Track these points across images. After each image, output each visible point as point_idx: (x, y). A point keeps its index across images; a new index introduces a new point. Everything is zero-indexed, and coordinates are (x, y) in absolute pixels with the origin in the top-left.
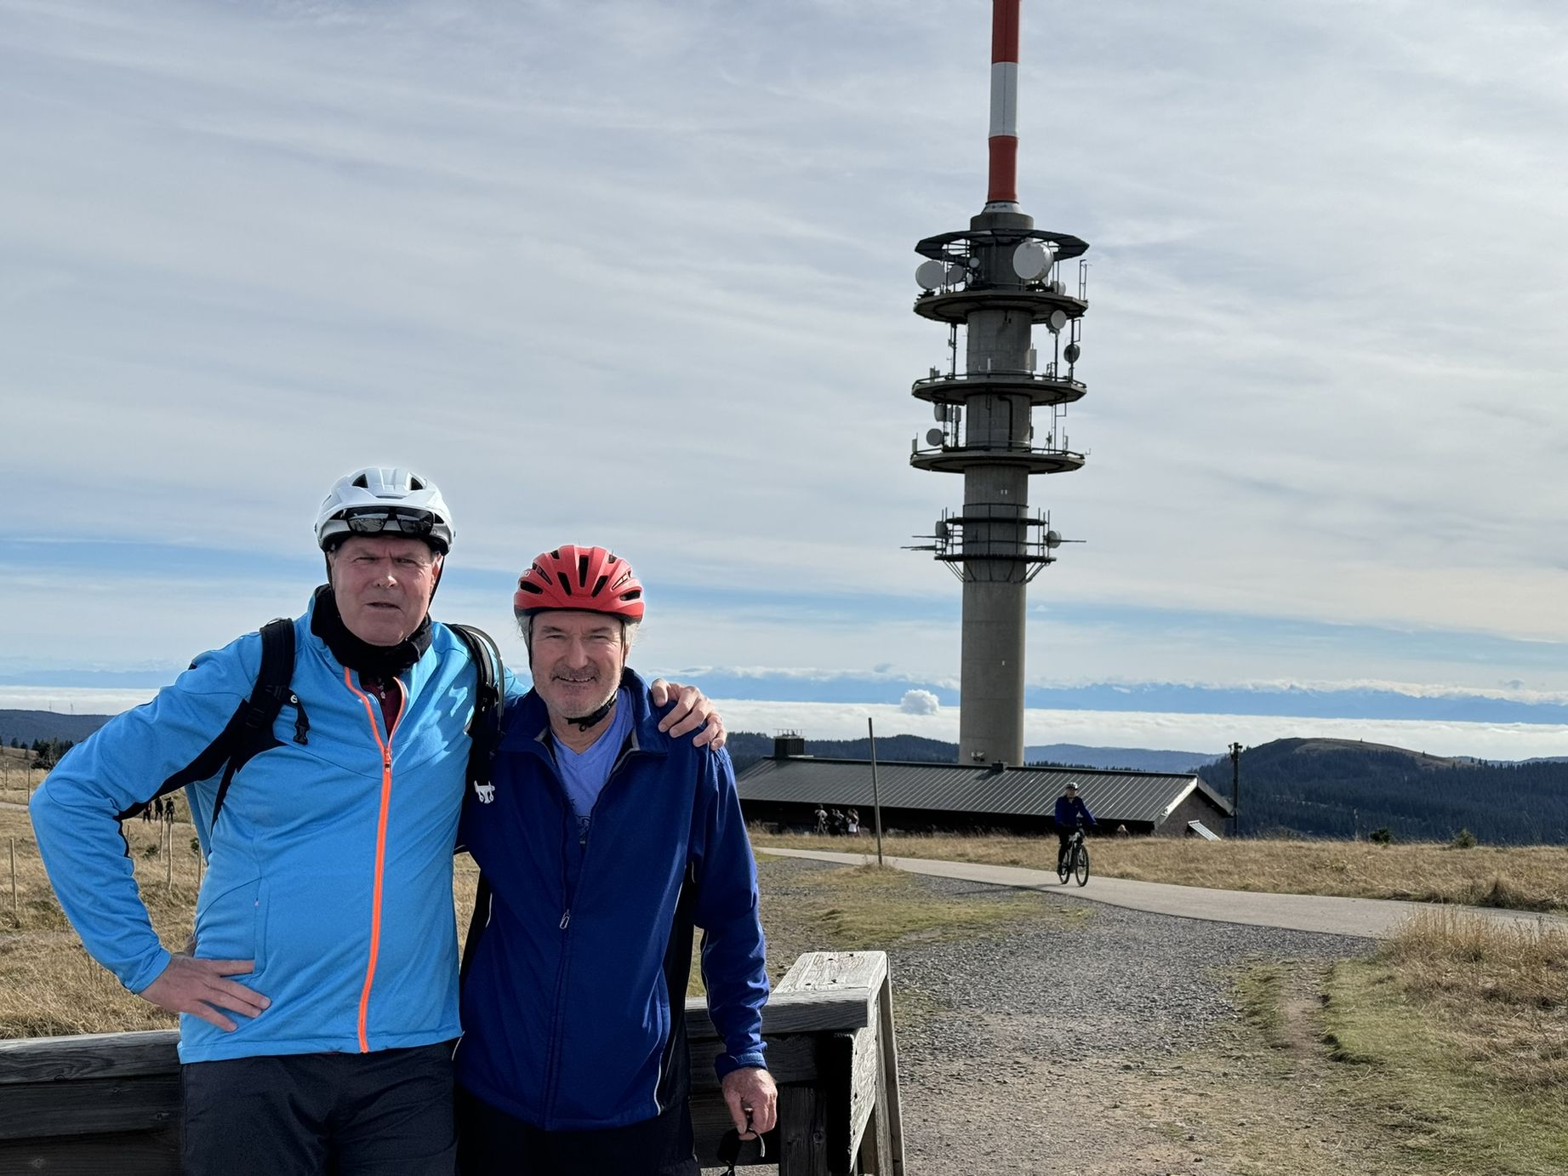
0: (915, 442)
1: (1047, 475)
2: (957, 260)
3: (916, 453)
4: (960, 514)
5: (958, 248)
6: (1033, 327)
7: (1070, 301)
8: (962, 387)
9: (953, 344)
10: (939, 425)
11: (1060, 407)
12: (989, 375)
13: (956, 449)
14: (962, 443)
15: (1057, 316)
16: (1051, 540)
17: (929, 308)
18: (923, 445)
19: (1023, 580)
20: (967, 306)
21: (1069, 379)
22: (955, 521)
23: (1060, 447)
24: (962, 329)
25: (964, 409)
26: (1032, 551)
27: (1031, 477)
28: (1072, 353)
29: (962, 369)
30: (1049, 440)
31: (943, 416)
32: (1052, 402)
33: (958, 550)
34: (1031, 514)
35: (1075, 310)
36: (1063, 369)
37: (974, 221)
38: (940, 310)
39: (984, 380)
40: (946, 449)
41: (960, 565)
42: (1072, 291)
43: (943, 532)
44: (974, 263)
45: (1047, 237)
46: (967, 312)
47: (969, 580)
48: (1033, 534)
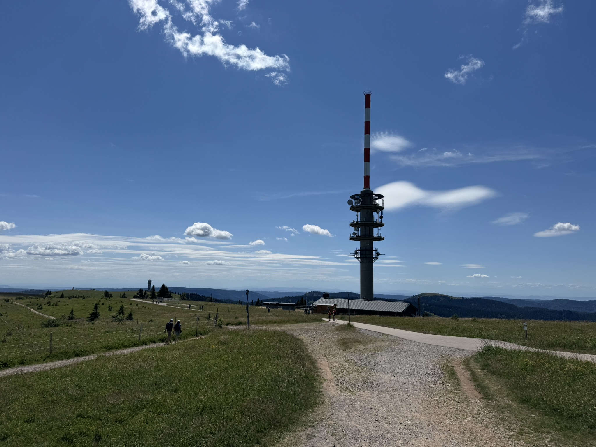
0: (350, 235)
1: (377, 241)
2: (358, 199)
3: (350, 237)
4: (359, 249)
5: (358, 197)
6: (373, 212)
7: (381, 207)
8: (359, 224)
9: (357, 216)
10: (355, 232)
11: (379, 228)
12: (365, 222)
13: (358, 236)
14: (360, 235)
15: (378, 210)
16: (378, 254)
17: (353, 209)
18: (352, 235)
19: (373, 262)
20: (360, 208)
21: (381, 222)
23: (379, 236)
25: (360, 228)
26: (374, 256)
27: (374, 242)
28: (381, 217)
30: (377, 234)
31: (356, 230)
32: (377, 227)
33: (359, 256)
34: (374, 249)
36: (380, 220)
37: (361, 192)
38: (355, 209)
39: (364, 223)
40: (356, 236)
41: (360, 259)
42: (381, 205)
43: (356, 252)
44: (361, 200)
45: (376, 195)
46: (360, 210)
47: (362, 262)
48: (374, 253)
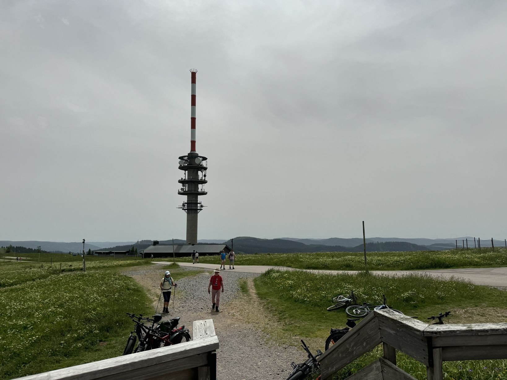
0: (179, 190)
2: (186, 160)
3: (179, 192)
4: (186, 202)
5: (186, 158)
6: (199, 171)
7: (205, 167)
8: (187, 181)
9: (185, 174)
12: (191, 179)
13: (186, 191)
15: (202, 170)
16: (202, 206)
17: (181, 168)
19: (197, 213)
21: (205, 180)
22: (186, 203)
23: (203, 191)
24: (187, 172)
25: (187, 185)
26: (199, 208)
27: (198, 196)
28: (205, 176)
29: (187, 178)
30: (201, 190)
31: (183, 186)
32: (202, 184)
33: (186, 208)
34: (199, 202)
35: (205, 169)
36: (204, 178)
37: (188, 154)
38: (183, 168)
40: (184, 191)
41: (186, 211)
42: (205, 166)
43: (184, 205)
44: (189, 161)
45: (201, 157)
46: (187, 169)
47: (188, 213)
48: (199, 205)
